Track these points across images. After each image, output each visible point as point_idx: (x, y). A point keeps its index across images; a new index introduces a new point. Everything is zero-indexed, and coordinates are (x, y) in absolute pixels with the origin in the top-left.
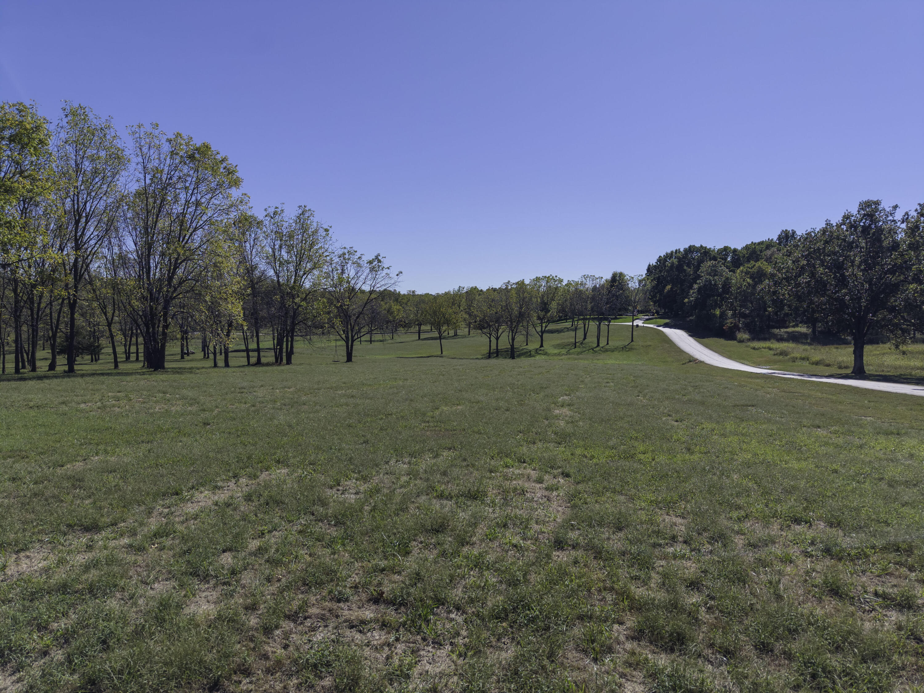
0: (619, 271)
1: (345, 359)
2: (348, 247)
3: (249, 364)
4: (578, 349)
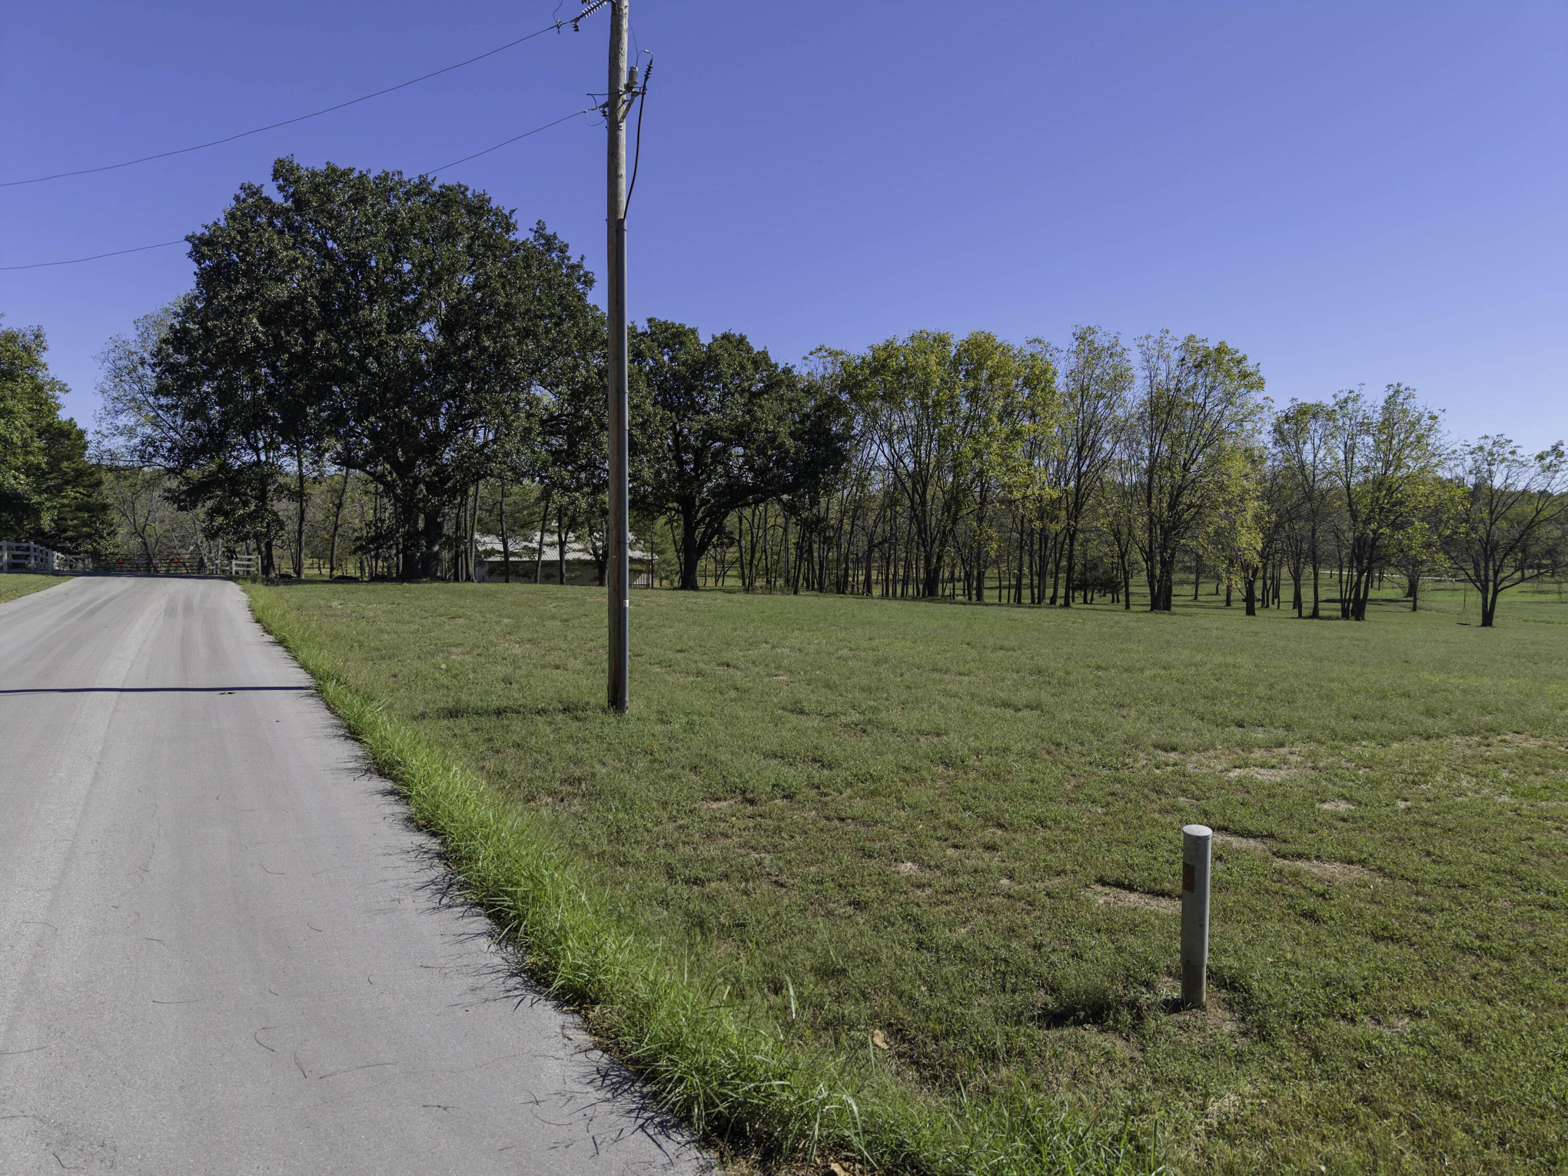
1: (1479, 620)
2: (1493, 434)
3: (1300, 616)
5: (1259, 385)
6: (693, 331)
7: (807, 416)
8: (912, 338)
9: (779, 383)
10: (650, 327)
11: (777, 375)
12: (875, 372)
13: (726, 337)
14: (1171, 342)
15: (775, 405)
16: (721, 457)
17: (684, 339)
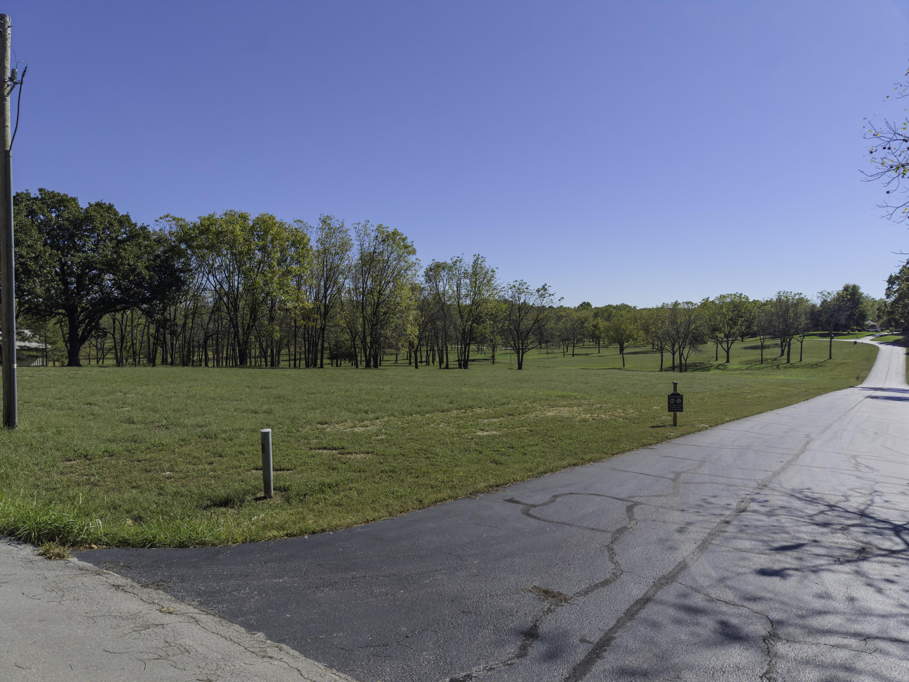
0: (851, 283)
1: (516, 366)
3: (441, 368)
4: (762, 366)
5: (414, 252)
6: (74, 200)
7: (158, 256)
8: (226, 214)
9: (137, 236)
10: (41, 194)
11: (136, 230)
12: (202, 233)
13: (98, 205)
14: (370, 228)
15: (135, 249)
16: (97, 280)
17: (67, 204)
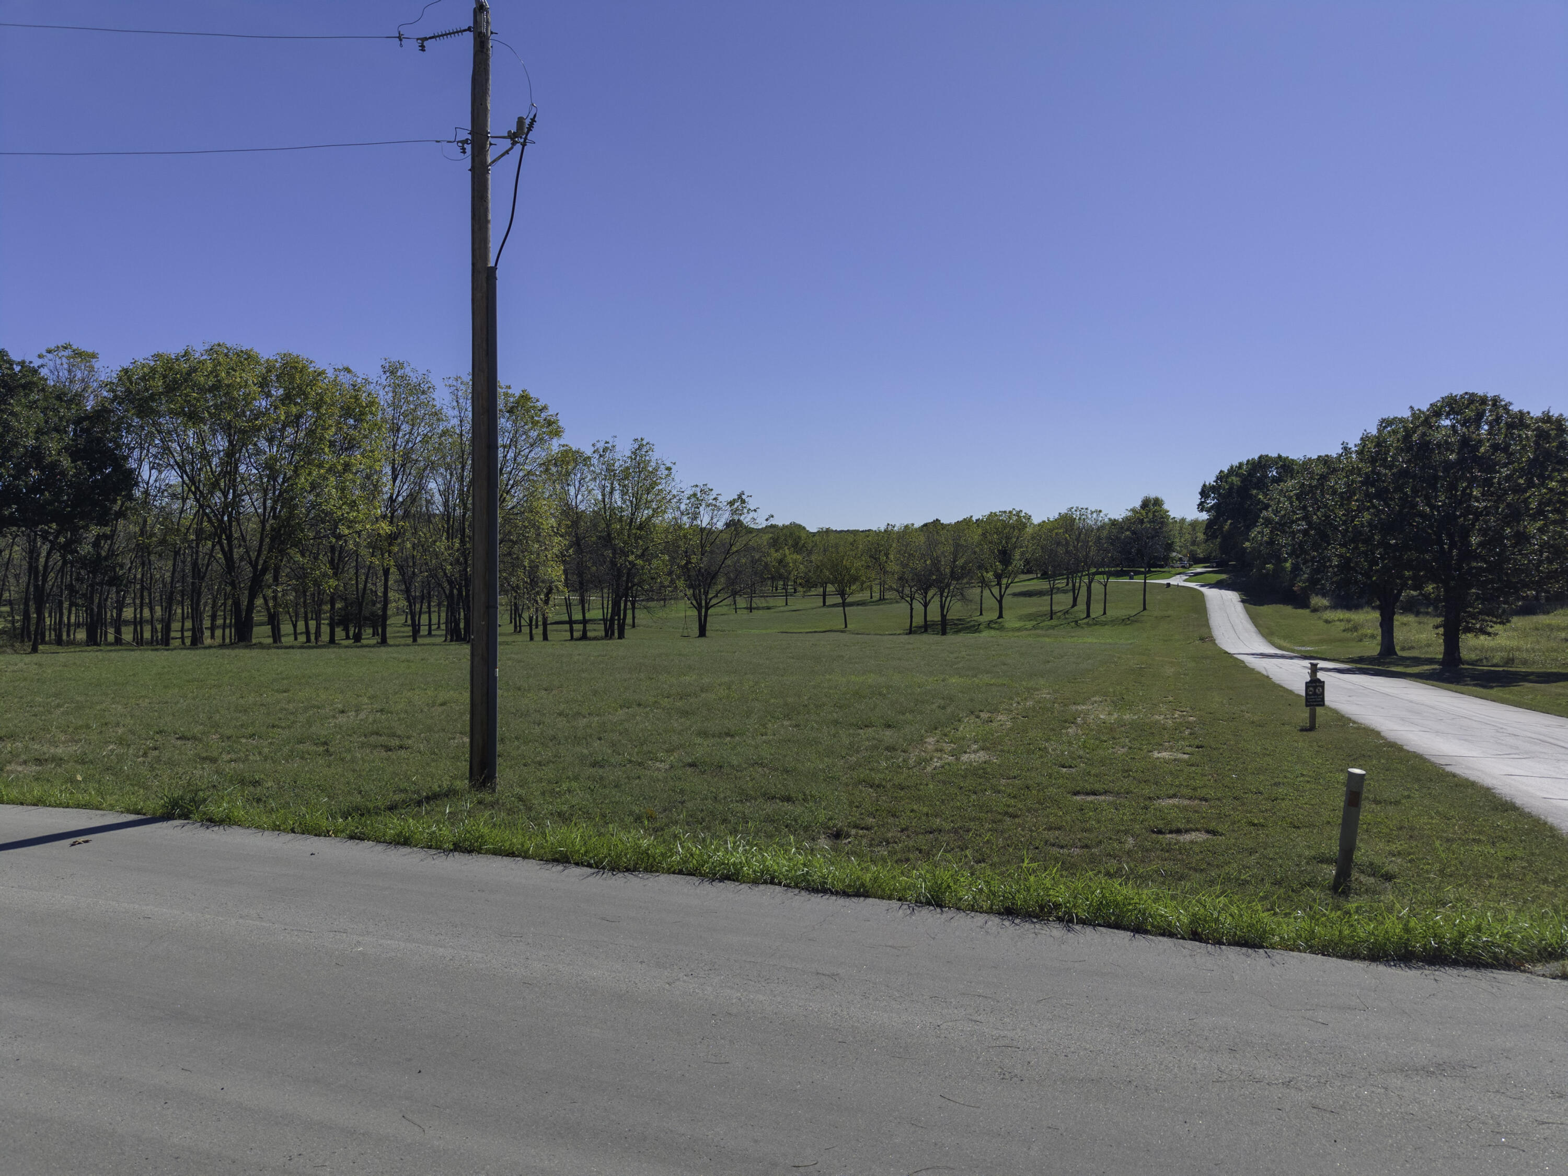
1: (696, 632)
2: (701, 484)
3: (572, 638)
4: (1054, 622)
5: (557, 433)
